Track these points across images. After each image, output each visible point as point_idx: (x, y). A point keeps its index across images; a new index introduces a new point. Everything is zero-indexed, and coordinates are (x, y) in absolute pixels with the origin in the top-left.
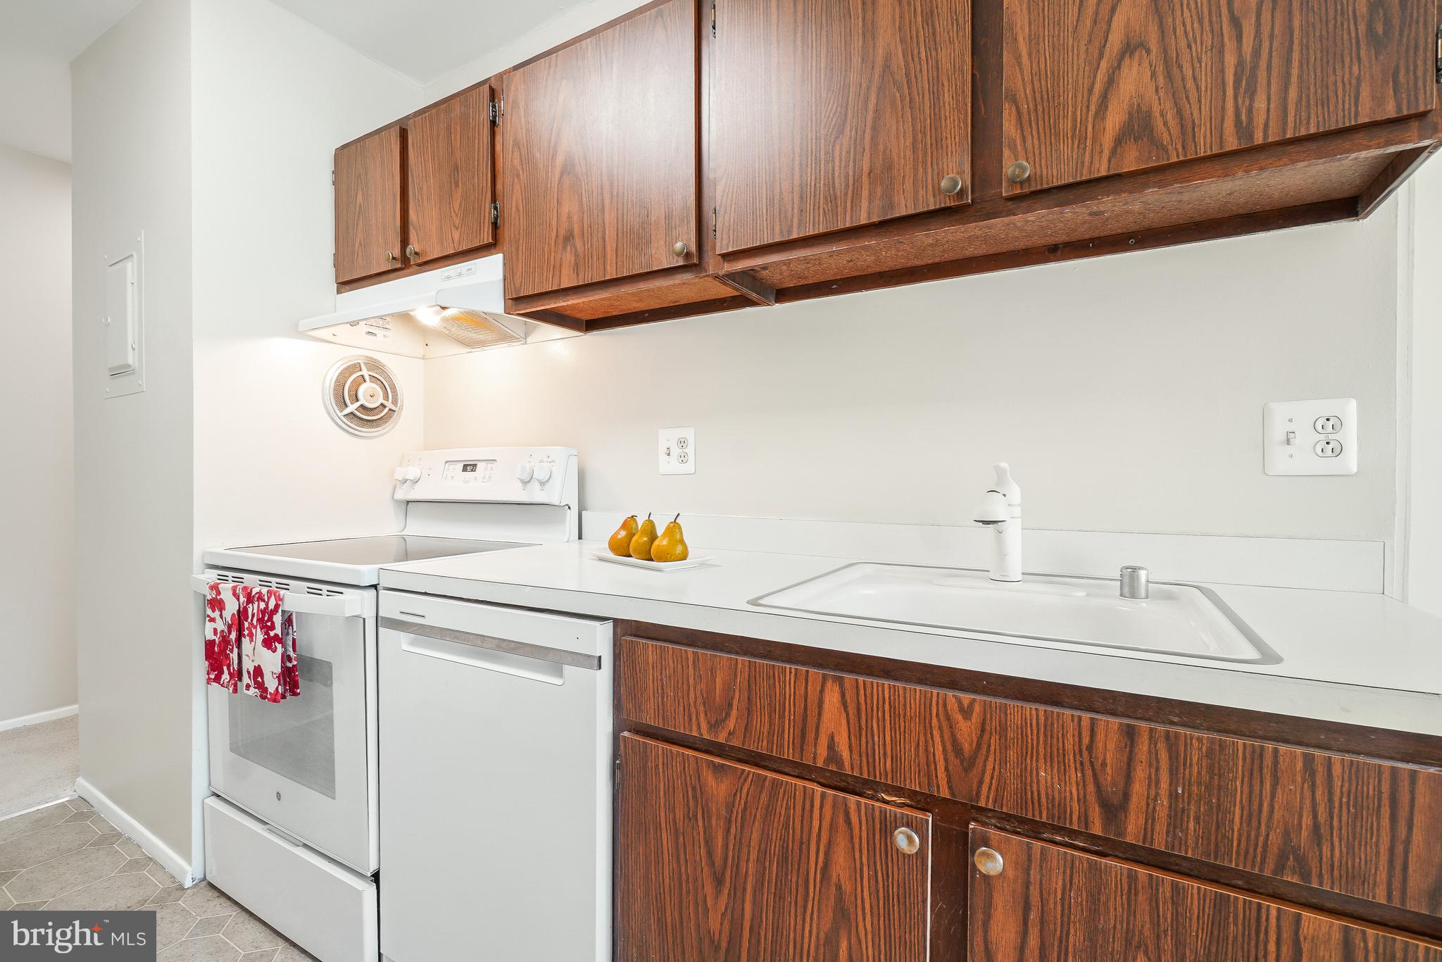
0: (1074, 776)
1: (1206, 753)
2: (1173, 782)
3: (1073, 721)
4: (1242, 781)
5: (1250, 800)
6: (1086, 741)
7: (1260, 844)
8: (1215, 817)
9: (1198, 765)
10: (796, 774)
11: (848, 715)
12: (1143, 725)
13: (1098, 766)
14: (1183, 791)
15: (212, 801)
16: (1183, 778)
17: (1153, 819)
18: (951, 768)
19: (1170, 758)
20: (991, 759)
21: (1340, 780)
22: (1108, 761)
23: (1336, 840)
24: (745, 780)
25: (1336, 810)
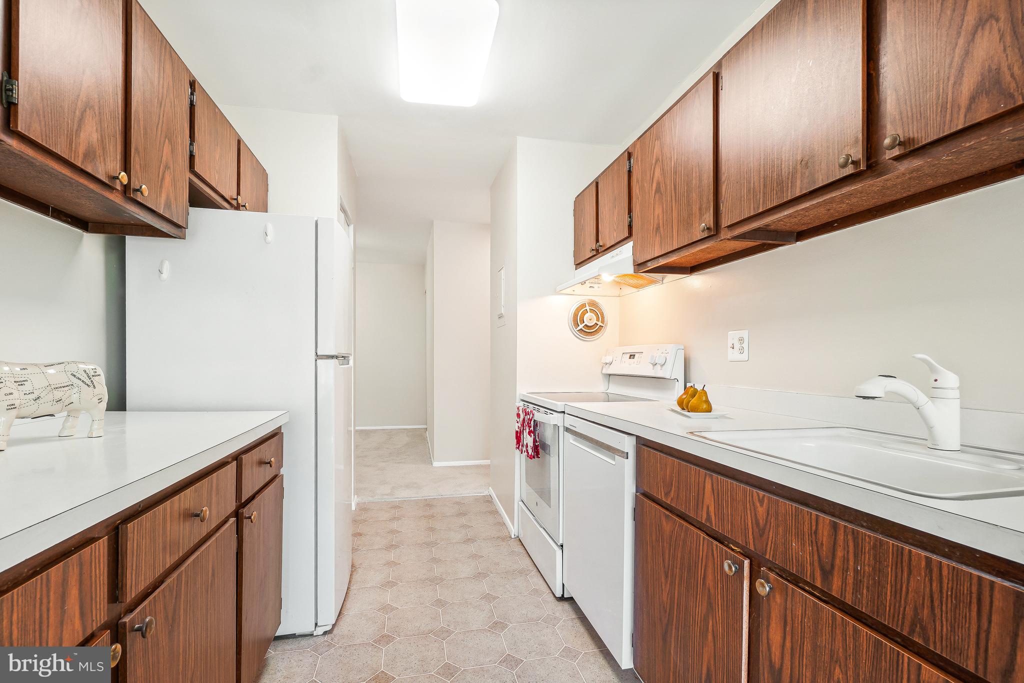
0: (808, 548)
1: (873, 546)
2: (856, 563)
3: (808, 515)
4: (892, 568)
5: (896, 582)
6: (814, 528)
7: (901, 613)
8: (877, 589)
9: (868, 553)
10: (698, 527)
11: (714, 496)
12: (843, 523)
13: (819, 544)
14: (860, 569)
15: (521, 503)
16: (861, 561)
17: (846, 585)
18: (755, 533)
19: (854, 546)
20: (771, 531)
21: (947, 579)
22: (824, 542)
23: (944, 619)
24: (676, 525)
25: (944, 599)
